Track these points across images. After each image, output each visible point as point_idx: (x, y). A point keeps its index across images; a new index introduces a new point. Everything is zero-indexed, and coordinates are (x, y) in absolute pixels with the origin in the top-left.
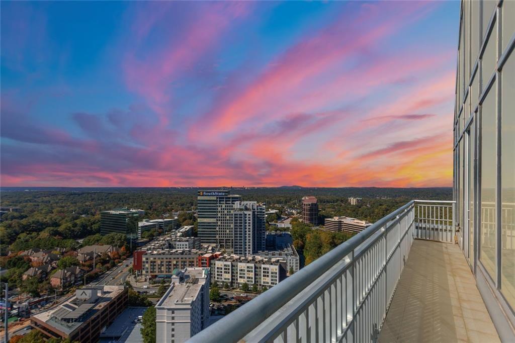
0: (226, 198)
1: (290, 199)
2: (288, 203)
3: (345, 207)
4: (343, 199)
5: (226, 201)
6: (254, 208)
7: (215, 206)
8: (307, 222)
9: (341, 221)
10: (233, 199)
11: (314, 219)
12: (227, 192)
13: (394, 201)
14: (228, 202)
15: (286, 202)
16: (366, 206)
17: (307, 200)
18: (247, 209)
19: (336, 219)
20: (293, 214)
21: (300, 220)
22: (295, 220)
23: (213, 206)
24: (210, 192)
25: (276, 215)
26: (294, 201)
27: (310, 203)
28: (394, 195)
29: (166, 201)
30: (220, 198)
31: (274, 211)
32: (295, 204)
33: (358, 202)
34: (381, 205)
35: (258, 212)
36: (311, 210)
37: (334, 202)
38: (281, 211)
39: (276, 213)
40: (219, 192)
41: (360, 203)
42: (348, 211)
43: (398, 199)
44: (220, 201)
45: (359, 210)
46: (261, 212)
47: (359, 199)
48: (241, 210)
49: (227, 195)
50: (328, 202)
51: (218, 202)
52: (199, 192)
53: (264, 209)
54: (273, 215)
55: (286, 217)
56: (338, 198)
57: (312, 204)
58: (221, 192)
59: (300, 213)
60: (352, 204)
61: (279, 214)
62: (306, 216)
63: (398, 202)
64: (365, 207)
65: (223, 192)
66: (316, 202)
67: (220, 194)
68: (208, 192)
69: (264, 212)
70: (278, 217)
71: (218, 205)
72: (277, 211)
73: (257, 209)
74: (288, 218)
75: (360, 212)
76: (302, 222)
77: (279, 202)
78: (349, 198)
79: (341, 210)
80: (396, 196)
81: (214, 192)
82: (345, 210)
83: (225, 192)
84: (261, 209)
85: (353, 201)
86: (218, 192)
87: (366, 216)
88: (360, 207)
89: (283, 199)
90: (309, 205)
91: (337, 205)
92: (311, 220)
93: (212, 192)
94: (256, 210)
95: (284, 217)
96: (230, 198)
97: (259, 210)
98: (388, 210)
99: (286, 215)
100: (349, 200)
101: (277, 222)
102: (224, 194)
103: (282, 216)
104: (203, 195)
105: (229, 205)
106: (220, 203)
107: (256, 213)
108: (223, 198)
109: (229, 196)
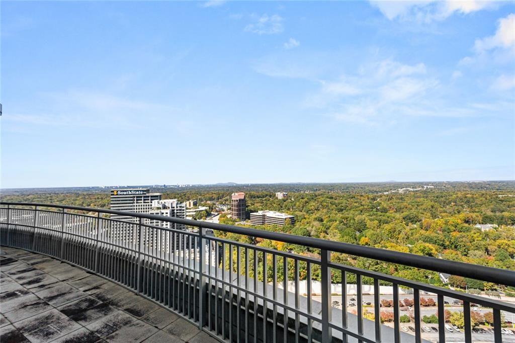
0: (144, 197)
1: (223, 195)
2: (220, 200)
3: (272, 201)
4: (271, 194)
5: (144, 200)
6: (173, 206)
7: (131, 206)
8: (235, 217)
9: (264, 215)
10: (152, 198)
11: (242, 214)
12: (145, 191)
13: (314, 195)
14: (146, 201)
15: (218, 199)
16: (291, 199)
17: (237, 196)
18: (165, 207)
19: (260, 213)
20: (223, 211)
21: (229, 216)
22: (224, 216)
23: (129, 206)
24: (126, 191)
25: (205, 212)
26: (226, 198)
27: (238, 199)
28: (315, 189)
29: (83, 203)
30: (137, 197)
31: (204, 208)
32: (226, 200)
33: (284, 196)
34: (302, 198)
35: (177, 210)
36: (238, 206)
37: (263, 197)
38: (211, 208)
39: (206, 210)
40: (136, 191)
41: (286, 198)
42: (274, 205)
43: (317, 193)
44: (137, 200)
45: (283, 204)
46: (180, 210)
47: (285, 193)
48: (159, 208)
49: (145, 194)
50: (258, 197)
51: (135, 201)
52: (112, 192)
53: (183, 207)
54: (202, 212)
55: (216, 214)
56: (267, 193)
57: (240, 200)
58: (138, 191)
59: (230, 209)
60: (279, 198)
61: (208, 210)
62: (234, 212)
63: (317, 195)
64: (290, 201)
65: (141, 191)
66: (243, 198)
67: (137, 193)
68: (123, 191)
69: (184, 210)
70: (208, 214)
71: (135, 204)
72: (207, 208)
73: (177, 207)
74: (219, 214)
75: (284, 205)
76: (231, 217)
77: (211, 199)
78: (277, 193)
79: (268, 205)
80: (317, 190)
81: (131, 191)
82: (271, 204)
83: (143, 191)
84: (180, 207)
85: (280, 195)
86: (134, 191)
87: (289, 209)
88: (285, 201)
89: (215, 196)
90: (237, 201)
91: (265, 200)
92: (239, 215)
93: (128, 191)
94: (175, 208)
95: (215, 213)
96: (148, 197)
97: (179, 208)
98: (308, 202)
99: (217, 211)
100: (277, 195)
101: (206, 219)
102: (142, 193)
103: (212, 213)
104: (117, 195)
105: (147, 204)
106: (137, 203)
107: (175, 211)
108: (141, 197)
109: (147, 195)
